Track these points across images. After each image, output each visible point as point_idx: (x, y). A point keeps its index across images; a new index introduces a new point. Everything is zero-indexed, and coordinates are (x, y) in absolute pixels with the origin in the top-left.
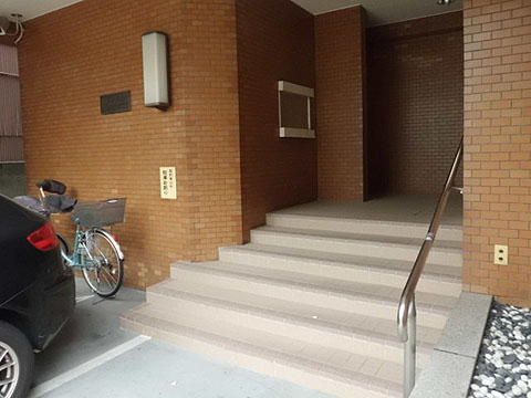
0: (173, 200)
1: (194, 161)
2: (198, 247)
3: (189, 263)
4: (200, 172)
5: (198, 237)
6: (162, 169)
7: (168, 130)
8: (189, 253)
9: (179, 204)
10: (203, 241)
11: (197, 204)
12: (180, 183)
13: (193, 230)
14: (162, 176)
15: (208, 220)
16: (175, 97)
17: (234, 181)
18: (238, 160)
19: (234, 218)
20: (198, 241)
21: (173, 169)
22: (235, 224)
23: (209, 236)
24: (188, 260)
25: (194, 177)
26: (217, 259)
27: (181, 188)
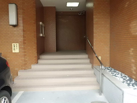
0: (17, 53)
1: (25, 42)
2: (26, 65)
3: (24, 70)
4: (27, 45)
5: (26, 63)
6: (13, 44)
7: (16, 32)
8: (24, 67)
9: (20, 54)
10: (27, 64)
11: (26, 54)
12: (20, 48)
13: (25, 61)
14: (13, 46)
15: (29, 58)
16: (19, 23)
17: (35, 47)
18: (36, 42)
19: (35, 57)
20: (26, 64)
21: (18, 44)
22: (35, 58)
23: (29, 62)
24: (23, 69)
25: (25, 46)
26: (31, 68)
27: (21, 49)
